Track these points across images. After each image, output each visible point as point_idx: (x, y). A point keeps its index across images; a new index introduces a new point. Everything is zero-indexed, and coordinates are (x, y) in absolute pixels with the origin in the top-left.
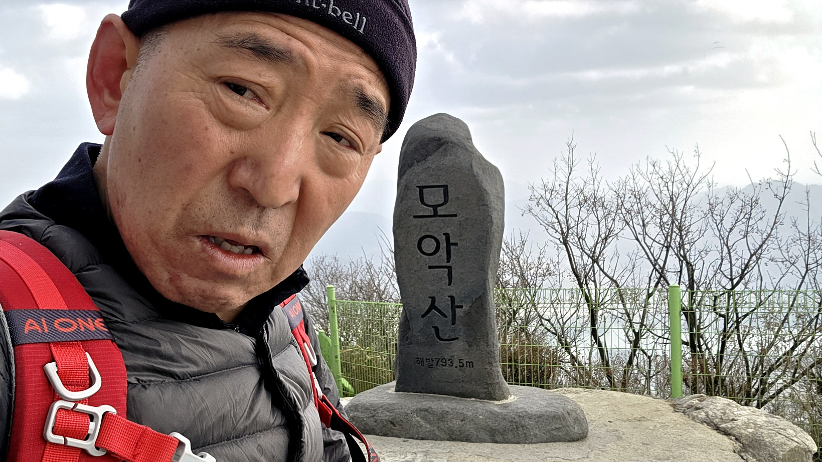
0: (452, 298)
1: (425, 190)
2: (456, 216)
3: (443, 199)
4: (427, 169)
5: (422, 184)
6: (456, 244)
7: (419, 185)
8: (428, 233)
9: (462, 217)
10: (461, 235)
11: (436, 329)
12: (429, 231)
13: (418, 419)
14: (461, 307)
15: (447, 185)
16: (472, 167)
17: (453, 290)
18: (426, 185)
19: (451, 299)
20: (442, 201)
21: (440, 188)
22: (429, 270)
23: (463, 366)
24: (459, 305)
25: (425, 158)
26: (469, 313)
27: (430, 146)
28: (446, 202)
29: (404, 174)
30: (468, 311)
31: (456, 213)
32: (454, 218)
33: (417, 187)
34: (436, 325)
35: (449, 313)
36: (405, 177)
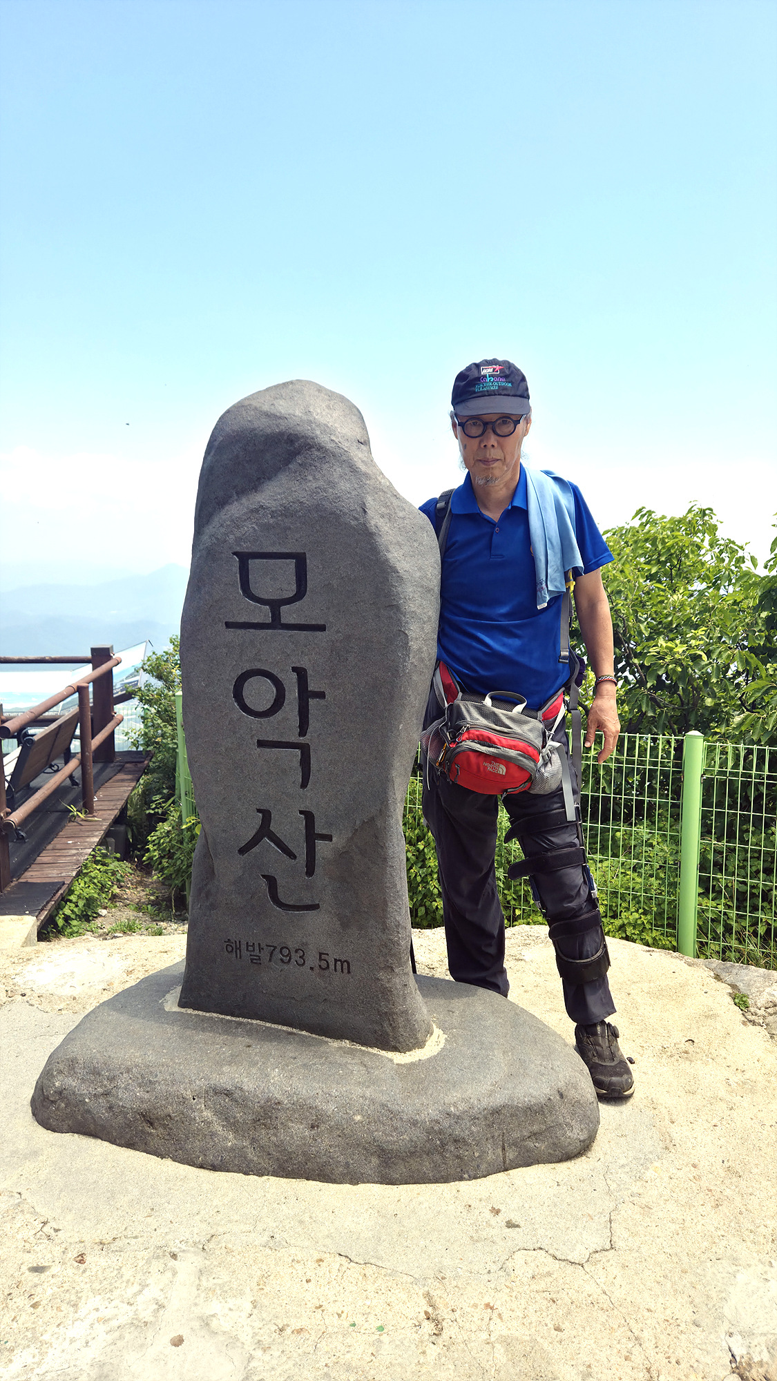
0: (309, 816)
1: (253, 564)
2: (322, 628)
3: (294, 587)
4: (256, 511)
5: (245, 547)
6: (321, 695)
7: (238, 549)
8: (259, 666)
9: (338, 632)
10: (334, 675)
11: (271, 881)
12: (260, 660)
13: (207, 1114)
14: (329, 838)
15: (305, 553)
16: (365, 512)
17: (312, 799)
18: (255, 549)
19: (306, 818)
20: (291, 590)
21: (288, 561)
22: (258, 749)
23: (328, 966)
24: (324, 832)
25: (255, 484)
26: (347, 852)
27: (268, 456)
28: (300, 594)
29: (208, 522)
30: (344, 847)
31: (322, 622)
32: (319, 634)
33: (235, 553)
34: (271, 872)
35: (301, 850)
36: (209, 530)
